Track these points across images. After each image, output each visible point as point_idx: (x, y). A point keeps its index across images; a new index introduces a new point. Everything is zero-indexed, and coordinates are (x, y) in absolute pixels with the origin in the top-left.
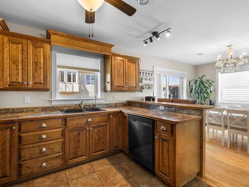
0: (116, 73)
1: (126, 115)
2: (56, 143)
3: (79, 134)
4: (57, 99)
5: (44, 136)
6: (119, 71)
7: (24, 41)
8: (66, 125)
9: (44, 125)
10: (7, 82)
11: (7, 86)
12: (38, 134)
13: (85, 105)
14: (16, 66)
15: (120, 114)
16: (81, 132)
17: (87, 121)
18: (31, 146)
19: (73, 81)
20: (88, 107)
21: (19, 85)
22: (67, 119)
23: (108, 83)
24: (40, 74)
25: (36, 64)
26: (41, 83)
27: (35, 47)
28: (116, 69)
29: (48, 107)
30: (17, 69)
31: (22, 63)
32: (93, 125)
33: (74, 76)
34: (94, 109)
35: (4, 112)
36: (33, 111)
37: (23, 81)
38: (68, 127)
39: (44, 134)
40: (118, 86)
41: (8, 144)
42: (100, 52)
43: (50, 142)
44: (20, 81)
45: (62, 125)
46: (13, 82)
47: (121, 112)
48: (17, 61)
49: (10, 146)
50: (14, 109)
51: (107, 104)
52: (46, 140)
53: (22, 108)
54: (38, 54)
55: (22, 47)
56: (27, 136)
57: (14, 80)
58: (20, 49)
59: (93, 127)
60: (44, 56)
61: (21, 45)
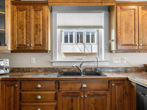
0: (124, 27)
1: (134, 84)
2: (49, 105)
3: (72, 101)
4: (57, 60)
5: (39, 97)
6: (127, 25)
7: (28, 7)
8: (59, 88)
9: (39, 86)
10: (16, 45)
11: (16, 49)
12: (35, 94)
13: (86, 68)
14: (22, 30)
15: (126, 82)
16: (74, 98)
17: (82, 87)
18: (29, 104)
19: (92, 42)
20: (89, 70)
21: (24, 47)
22: (60, 82)
23: (113, 41)
24: (40, 36)
25: (36, 26)
26: (40, 45)
27: (36, 11)
28: (123, 22)
29: (49, 68)
30: (23, 33)
31: (26, 28)
32: (89, 92)
33: (93, 36)
34: (96, 72)
35: (17, 70)
36: (37, 71)
37: (26, 44)
38: (61, 91)
39: (39, 95)
40: (126, 45)
41: (12, 99)
42: (100, 4)
43: (44, 104)
44: (25, 43)
45: (56, 87)
46: (20, 45)
47: (127, 79)
48: (23, 26)
49: (14, 101)
50: (24, 68)
51: (113, 68)
52: (41, 101)
53: (29, 68)
54: (38, 17)
55: (26, 13)
56: (26, 94)
57: (21, 43)
58: (25, 15)
59: (88, 95)
60: (43, 18)
61: (25, 11)
